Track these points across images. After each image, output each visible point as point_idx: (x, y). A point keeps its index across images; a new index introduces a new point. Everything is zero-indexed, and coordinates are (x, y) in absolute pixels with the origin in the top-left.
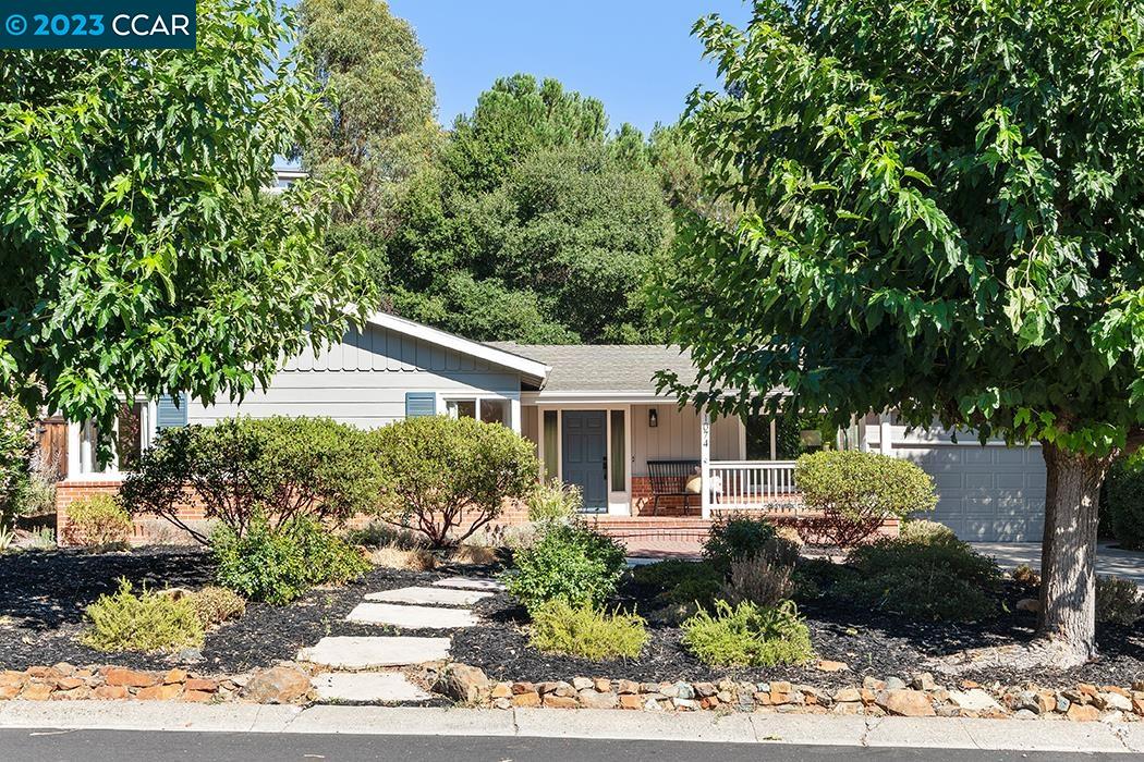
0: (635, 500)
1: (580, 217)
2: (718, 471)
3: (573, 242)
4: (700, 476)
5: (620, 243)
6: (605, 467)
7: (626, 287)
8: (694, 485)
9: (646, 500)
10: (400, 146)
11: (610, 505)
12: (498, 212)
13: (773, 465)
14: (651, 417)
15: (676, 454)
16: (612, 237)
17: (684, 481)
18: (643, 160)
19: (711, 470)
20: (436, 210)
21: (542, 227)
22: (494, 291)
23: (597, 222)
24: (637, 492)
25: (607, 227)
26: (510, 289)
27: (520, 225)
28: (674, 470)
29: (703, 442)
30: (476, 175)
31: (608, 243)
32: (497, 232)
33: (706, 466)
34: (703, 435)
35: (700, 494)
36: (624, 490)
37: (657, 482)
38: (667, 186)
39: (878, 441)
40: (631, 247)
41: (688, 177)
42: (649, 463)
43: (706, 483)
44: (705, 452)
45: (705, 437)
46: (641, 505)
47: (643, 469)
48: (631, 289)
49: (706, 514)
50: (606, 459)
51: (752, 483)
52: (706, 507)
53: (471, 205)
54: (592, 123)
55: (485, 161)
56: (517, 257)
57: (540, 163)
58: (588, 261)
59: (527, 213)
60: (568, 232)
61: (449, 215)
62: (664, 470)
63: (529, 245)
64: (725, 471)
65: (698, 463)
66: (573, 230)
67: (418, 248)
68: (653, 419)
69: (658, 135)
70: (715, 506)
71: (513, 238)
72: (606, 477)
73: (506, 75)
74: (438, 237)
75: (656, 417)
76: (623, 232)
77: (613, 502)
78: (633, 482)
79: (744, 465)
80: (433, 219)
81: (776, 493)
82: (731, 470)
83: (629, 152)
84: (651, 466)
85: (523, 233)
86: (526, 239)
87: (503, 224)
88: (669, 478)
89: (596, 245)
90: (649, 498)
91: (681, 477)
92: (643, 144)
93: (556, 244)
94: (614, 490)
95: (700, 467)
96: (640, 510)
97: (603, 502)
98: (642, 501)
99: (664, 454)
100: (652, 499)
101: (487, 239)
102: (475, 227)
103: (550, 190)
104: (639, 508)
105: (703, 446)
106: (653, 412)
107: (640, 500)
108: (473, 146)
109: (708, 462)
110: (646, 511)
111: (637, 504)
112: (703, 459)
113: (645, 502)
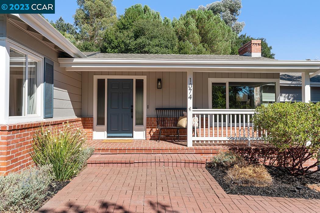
1: (152, 38)
2: (198, 116)
4: (186, 117)
5: (163, 46)
6: (132, 111)
8: (182, 122)
9: (154, 130)
10: (104, 21)
11: (134, 132)
12: (128, 36)
14: (158, 83)
15: (173, 105)
16: (161, 44)
17: (177, 120)
18: (170, 25)
19: (194, 114)
20: (113, 38)
21: (139, 40)
23: (157, 40)
24: (149, 125)
25: (159, 41)
27: (135, 40)
28: (171, 113)
29: (189, 95)
30: (124, 28)
31: (160, 45)
32: (128, 42)
33: (190, 113)
34: (189, 91)
35: (186, 129)
36: (142, 124)
37: (161, 121)
38: (177, 33)
40: (166, 47)
41: (182, 31)
42: (157, 109)
43: (189, 121)
44: (190, 103)
45: (190, 93)
46: (152, 134)
47: (153, 113)
49: (190, 144)
50: (132, 106)
52: (190, 137)
53: (122, 35)
54: (157, 17)
55: (126, 24)
56: (133, 49)
57: (140, 22)
59: (136, 37)
60: (148, 42)
61: (116, 39)
62: (166, 113)
63: (137, 45)
64: (202, 115)
65: (185, 109)
66: (149, 41)
67: (107, 48)
68: (159, 84)
69: (174, 19)
70: (196, 138)
71: (132, 43)
72: (132, 117)
74: (113, 45)
75: (161, 83)
76: (164, 43)
77: (136, 131)
78: (147, 120)
79: (212, 112)
80: (112, 40)
81: (236, 128)
82: (207, 115)
83: (167, 23)
84: (158, 111)
85: (136, 42)
86: (136, 44)
87: (130, 39)
88: (168, 118)
89: (156, 46)
90: (156, 129)
91: (175, 117)
92: (171, 22)
93: (144, 45)
94: (137, 124)
95: (186, 111)
96: (151, 136)
97: (130, 131)
98: (152, 131)
99: (166, 105)
100: (158, 130)
101: (126, 44)
102: (123, 42)
103: (143, 29)
104: (151, 135)
105: (189, 100)
106: (159, 80)
107: (151, 130)
108: (123, 21)
109: (192, 109)
110: (154, 137)
111: (150, 133)
112: (188, 108)
113: (154, 131)
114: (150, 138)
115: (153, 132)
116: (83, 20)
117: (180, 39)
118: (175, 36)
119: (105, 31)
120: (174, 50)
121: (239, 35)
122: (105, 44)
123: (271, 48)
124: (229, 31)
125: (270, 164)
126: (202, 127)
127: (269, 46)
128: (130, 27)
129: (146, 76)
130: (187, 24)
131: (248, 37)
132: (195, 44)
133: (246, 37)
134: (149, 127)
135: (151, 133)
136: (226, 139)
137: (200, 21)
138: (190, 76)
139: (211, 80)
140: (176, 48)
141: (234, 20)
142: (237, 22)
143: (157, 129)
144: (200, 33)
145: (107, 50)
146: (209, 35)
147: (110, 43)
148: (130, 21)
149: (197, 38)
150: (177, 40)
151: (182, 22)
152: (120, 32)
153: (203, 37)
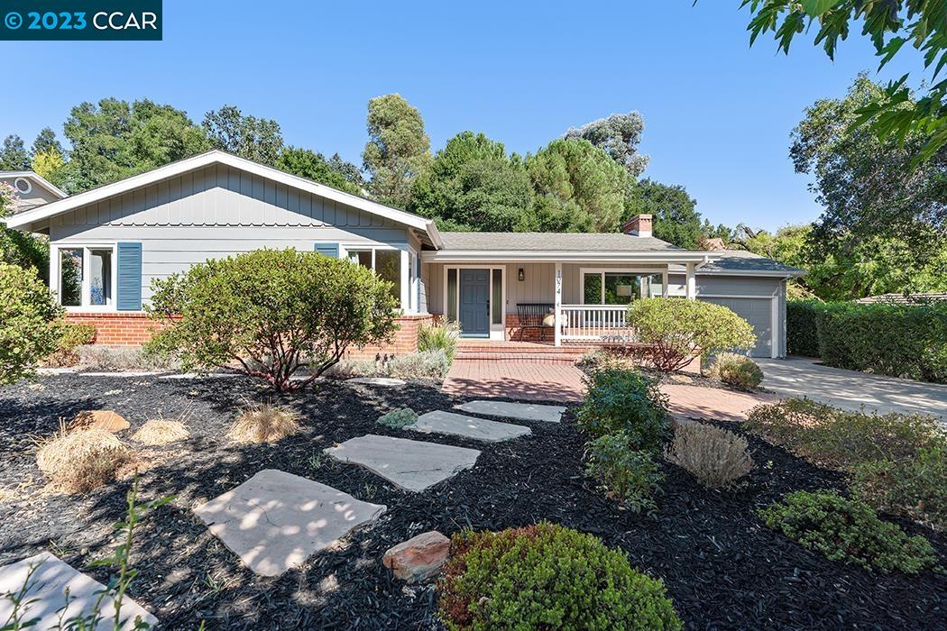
0: (508, 330)
1: (491, 190)
2: (567, 311)
3: (488, 201)
4: (554, 314)
5: (510, 202)
6: (488, 307)
7: (512, 223)
8: (549, 320)
9: (515, 330)
10: (412, 162)
11: (491, 332)
12: (454, 188)
13: (603, 307)
14: (519, 274)
15: (537, 299)
16: (506, 200)
17: (542, 318)
18: (522, 167)
19: (562, 311)
20: (428, 190)
21: (471, 195)
22: (451, 225)
23: (500, 194)
24: (509, 324)
25: (504, 195)
26: (459, 224)
27: (464, 194)
28: (536, 310)
29: (557, 290)
30: (445, 174)
31: (504, 202)
32: (453, 197)
33: (558, 309)
34: (557, 285)
35: (553, 327)
36: (501, 323)
37: (523, 318)
38: (533, 180)
39: (684, 295)
40: (515, 205)
41: (542, 176)
42: (518, 305)
43: (557, 319)
44: (558, 298)
45: (558, 287)
46: (512, 334)
47: (514, 309)
48: (515, 224)
49: (558, 343)
50: (489, 301)
51: (587, 319)
52: (558, 336)
53: (442, 185)
54: (499, 153)
55: (449, 167)
56: (462, 208)
57: (473, 165)
58: (494, 211)
59: (467, 188)
60: (486, 197)
61: (433, 192)
62: (529, 310)
63: (468, 203)
64: (572, 311)
65: (553, 305)
66: (488, 196)
68: (521, 275)
69: (529, 156)
70: (564, 337)
71: (460, 200)
72: (489, 314)
73: (461, 131)
74: (427, 202)
75: (523, 274)
76: (511, 198)
77: (493, 331)
78: (507, 318)
79: (583, 307)
80: (425, 194)
81: (609, 328)
82: (577, 311)
83: (515, 164)
84: (519, 307)
85: (465, 198)
86: (466, 201)
87: (456, 194)
88: (531, 315)
89: (498, 203)
90: (518, 329)
91: (540, 315)
92: (522, 161)
93: (480, 202)
94: (494, 322)
95: (554, 308)
96: (511, 336)
97: (486, 330)
98: (513, 331)
99: (529, 300)
100: (520, 329)
101: (449, 201)
102: (444, 196)
103: (477, 177)
105: (557, 294)
106: (521, 270)
107: (511, 330)
108: (445, 161)
109: (560, 305)
110: (514, 337)
111: (509, 333)
112: (556, 303)
114: (509, 338)
116: (377, 161)
117: (537, 188)
118: (530, 186)
119: (413, 179)
120: (528, 209)
121: (638, 180)
122: (416, 201)
123: (695, 202)
124: (621, 174)
125: (646, 365)
126: (572, 327)
127: (691, 199)
128: (456, 171)
129: (505, 266)
130: (550, 165)
131: (653, 184)
132: (562, 197)
133: (651, 183)
134: (509, 326)
136: (597, 338)
137: (572, 160)
138: (558, 269)
139: (583, 271)
140: (531, 204)
141: (630, 151)
142: (637, 155)
144: (572, 180)
145: (417, 210)
146: (586, 184)
147: (421, 198)
148: (456, 161)
149: (567, 188)
150: (533, 192)
151: (542, 161)
152: (439, 180)
153: (575, 187)
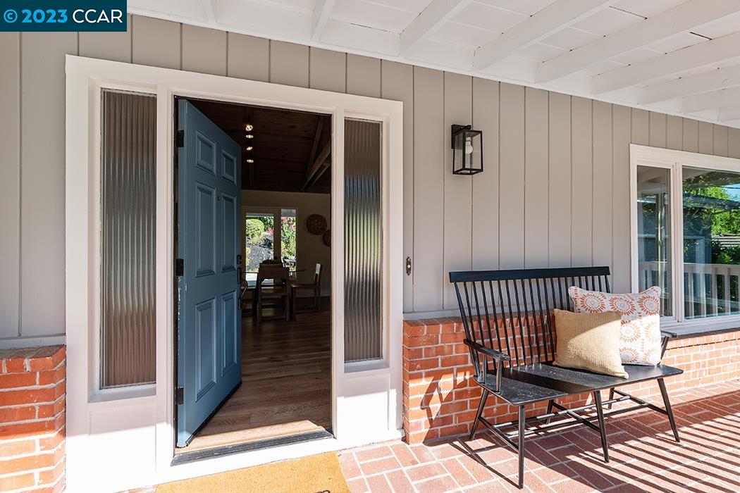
9: (446, 387)
24: (419, 365)
42: (455, 276)
46: (435, 406)
84: (460, 285)
88: (508, 320)
90: (455, 381)
91: (534, 311)
96: (431, 421)
98: (436, 393)
100: (464, 383)
104: (429, 414)
106: (460, 134)
107: (433, 387)
110: (445, 421)
111: (425, 403)
113: (445, 393)
114: (425, 430)
115: (440, 395)
129: (402, 103)
134: (423, 371)
135: (431, 406)
139: (637, 156)
143: (460, 378)
